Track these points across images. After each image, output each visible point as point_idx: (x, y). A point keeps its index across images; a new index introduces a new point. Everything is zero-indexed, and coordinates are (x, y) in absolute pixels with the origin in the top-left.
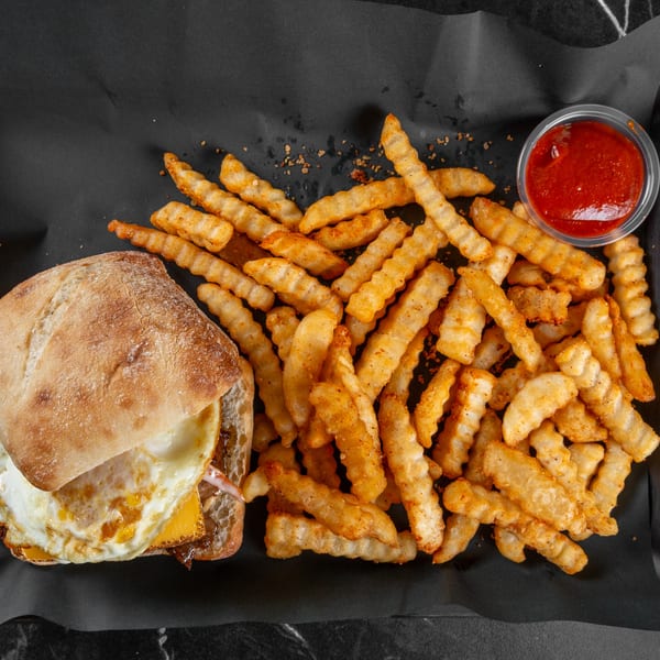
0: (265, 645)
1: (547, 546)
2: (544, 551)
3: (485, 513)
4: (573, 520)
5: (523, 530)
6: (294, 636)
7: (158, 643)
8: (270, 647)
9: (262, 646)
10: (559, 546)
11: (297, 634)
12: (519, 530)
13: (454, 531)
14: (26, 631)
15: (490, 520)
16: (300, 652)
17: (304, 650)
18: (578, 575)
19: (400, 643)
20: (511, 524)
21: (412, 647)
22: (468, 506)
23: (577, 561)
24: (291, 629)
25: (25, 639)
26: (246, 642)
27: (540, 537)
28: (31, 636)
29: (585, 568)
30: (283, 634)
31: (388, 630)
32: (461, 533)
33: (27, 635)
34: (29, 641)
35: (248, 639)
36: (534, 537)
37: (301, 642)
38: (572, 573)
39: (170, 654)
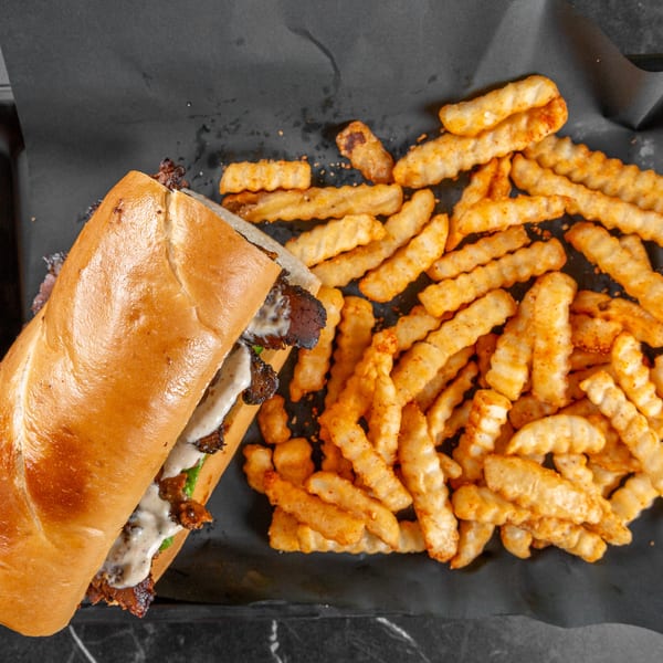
0: (374, 645)
1: (563, 539)
2: (561, 544)
3: (496, 516)
4: (588, 511)
5: (537, 526)
6: (402, 636)
7: (269, 650)
8: (379, 647)
9: (371, 648)
10: (575, 537)
11: (405, 634)
12: (533, 527)
13: (470, 535)
14: (143, 644)
15: (502, 521)
16: (408, 651)
17: (413, 649)
18: (598, 562)
19: (506, 637)
20: (524, 522)
21: (518, 641)
22: (479, 512)
23: (595, 548)
24: (399, 630)
25: (142, 652)
26: (356, 644)
27: (554, 530)
28: (148, 649)
29: (605, 554)
30: (391, 635)
31: (494, 626)
32: (477, 535)
33: (145, 649)
34: (146, 654)
35: (356, 641)
36: (548, 532)
37: (408, 641)
38: (593, 561)
39: (282, 659)
